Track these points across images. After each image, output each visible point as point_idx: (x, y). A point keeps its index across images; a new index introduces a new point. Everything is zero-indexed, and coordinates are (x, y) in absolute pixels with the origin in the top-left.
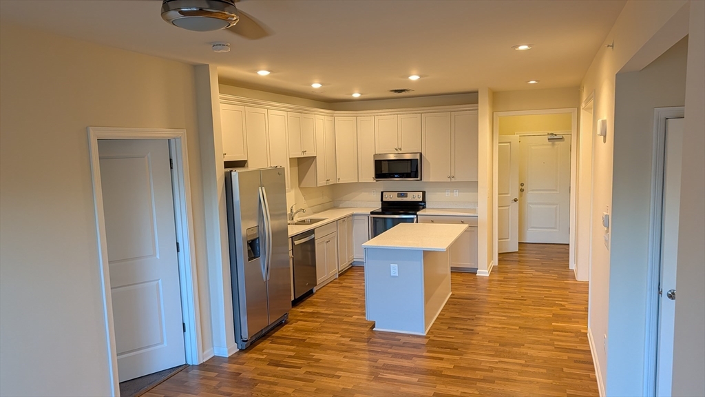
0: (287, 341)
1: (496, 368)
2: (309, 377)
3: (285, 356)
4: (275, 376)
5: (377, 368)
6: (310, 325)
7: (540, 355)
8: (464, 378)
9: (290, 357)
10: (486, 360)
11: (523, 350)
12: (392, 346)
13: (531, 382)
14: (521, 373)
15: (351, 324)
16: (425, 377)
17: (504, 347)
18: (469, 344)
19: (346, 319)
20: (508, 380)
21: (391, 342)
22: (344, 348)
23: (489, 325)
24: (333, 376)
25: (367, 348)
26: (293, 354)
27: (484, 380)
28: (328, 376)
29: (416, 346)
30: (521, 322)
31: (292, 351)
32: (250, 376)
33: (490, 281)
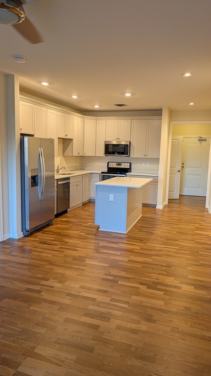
0: (51, 233)
1: (163, 250)
2: (61, 250)
3: (48, 240)
4: (42, 249)
5: (99, 247)
6: (64, 226)
7: (187, 245)
8: (146, 254)
9: (51, 240)
10: (158, 246)
11: (178, 242)
12: (108, 237)
13: (181, 257)
14: (176, 253)
15: (87, 227)
16: (124, 252)
17: (168, 241)
18: (150, 238)
19: (84, 225)
20: (169, 256)
21: (107, 235)
22: (82, 237)
23: (160, 231)
24: (74, 250)
25: (94, 238)
26: (53, 239)
27: (156, 255)
28: (72, 250)
29: (120, 238)
30: (178, 230)
31: (53, 237)
32: (28, 248)
33: (163, 211)
